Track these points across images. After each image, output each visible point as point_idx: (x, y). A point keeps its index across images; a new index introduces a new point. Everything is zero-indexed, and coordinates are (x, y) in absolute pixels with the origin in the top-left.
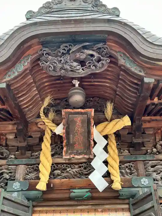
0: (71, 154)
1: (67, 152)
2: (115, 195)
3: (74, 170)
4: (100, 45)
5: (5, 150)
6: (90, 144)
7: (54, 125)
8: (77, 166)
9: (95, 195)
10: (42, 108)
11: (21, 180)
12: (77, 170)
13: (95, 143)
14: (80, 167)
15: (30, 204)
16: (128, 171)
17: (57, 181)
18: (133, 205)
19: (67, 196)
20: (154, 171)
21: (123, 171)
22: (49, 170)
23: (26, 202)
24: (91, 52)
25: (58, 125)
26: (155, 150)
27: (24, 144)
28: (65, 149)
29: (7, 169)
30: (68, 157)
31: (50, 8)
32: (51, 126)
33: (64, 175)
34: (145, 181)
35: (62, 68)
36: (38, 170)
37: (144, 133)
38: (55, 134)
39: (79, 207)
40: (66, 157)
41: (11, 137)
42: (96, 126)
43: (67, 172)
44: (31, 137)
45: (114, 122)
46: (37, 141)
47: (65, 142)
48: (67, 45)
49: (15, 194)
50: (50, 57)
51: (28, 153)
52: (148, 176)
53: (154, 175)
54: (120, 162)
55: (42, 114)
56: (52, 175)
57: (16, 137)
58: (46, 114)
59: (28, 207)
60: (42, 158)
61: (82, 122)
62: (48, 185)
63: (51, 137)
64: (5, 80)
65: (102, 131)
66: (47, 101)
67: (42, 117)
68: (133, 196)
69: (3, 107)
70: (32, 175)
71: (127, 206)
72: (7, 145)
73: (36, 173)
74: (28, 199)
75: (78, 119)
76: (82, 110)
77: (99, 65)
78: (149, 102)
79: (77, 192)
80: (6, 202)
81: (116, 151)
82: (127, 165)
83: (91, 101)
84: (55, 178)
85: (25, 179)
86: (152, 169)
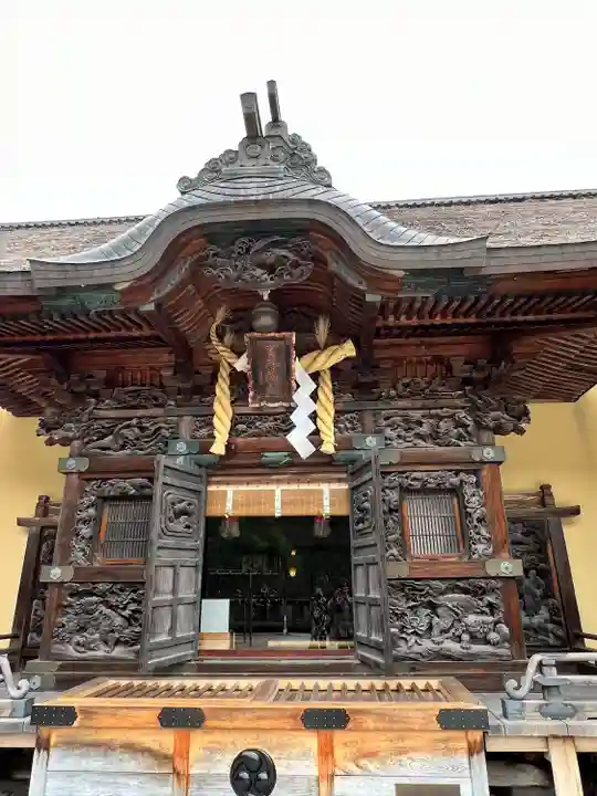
0: (261, 401)
1: (253, 398)
2: (326, 460)
3: (267, 425)
4: (298, 240)
5: (159, 394)
6: (290, 387)
7: (233, 355)
8: (271, 418)
9: (296, 460)
10: (214, 326)
11: (188, 438)
12: (271, 424)
13: (298, 386)
14: (275, 420)
15: (203, 472)
16: (349, 425)
17: (240, 440)
18: (352, 474)
19: (256, 461)
20: (389, 426)
21: (342, 426)
22: (229, 424)
23: (196, 470)
24: (284, 252)
25: (239, 355)
26: (393, 392)
27: (188, 385)
28: (251, 394)
29: (165, 422)
30: (257, 405)
31: (216, 172)
32: (230, 358)
33: (251, 431)
34: (371, 441)
35: (239, 278)
36: (210, 424)
37: (377, 367)
38: (234, 369)
39: (275, 477)
40: (253, 405)
41: (167, 373)
42: (300, 357)
43: (256, 427)
44: (198, 373)
45: (328, 352)
46: (208, 381)
47: (251, 383)
48: (245, 240)
49: (180, 460)
50: (219, 259)
51: (196, 398)
52: (378, 432)
53: (389, 432)
54: (336, 412)
55: (214, 338)
56: (233, 431)
57: (175, 373)
58: (221, 337)
59: (200, 476)
60: (217, 407)
61: (278, 351)
62: (228, 447)
63: (230, 375)
64: (152, 299)
65: (310, 365)
66: (221, 314)
67: (214, 343)
68: (353, 462)
69: (153, 332)
70: (204, 432)
71: (344, 476)
72: (162, 386)
73: (208, 428)
74: (200, 466)
75: (271, 348)
76: (277, 335)
77: (297, 272)
78: (380, 323)
79: (270, 456)
80: (168, 471)
81: (331, 397)
82: (348, 416)
83: (294, 312)
84: (237, 436)
85: (194, 437)
86: (384, 423)
